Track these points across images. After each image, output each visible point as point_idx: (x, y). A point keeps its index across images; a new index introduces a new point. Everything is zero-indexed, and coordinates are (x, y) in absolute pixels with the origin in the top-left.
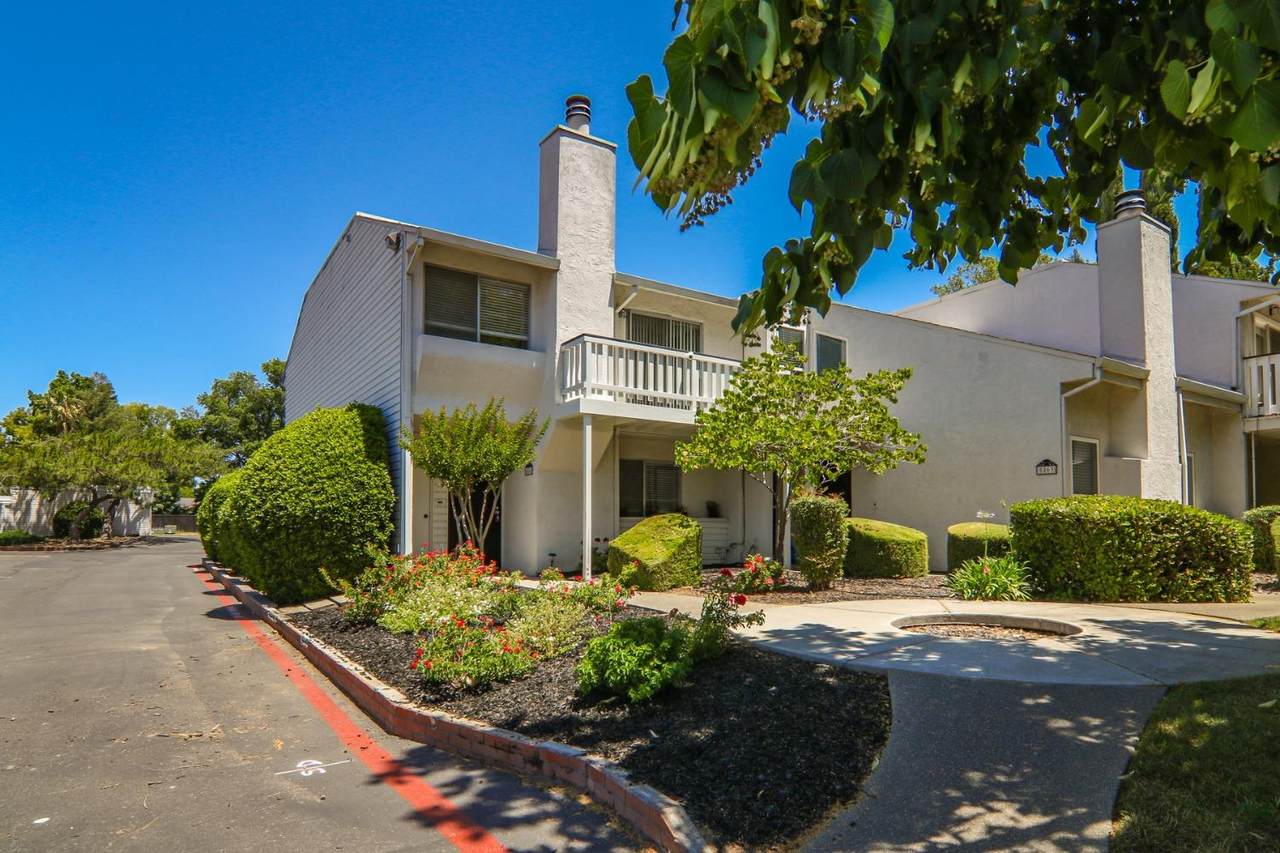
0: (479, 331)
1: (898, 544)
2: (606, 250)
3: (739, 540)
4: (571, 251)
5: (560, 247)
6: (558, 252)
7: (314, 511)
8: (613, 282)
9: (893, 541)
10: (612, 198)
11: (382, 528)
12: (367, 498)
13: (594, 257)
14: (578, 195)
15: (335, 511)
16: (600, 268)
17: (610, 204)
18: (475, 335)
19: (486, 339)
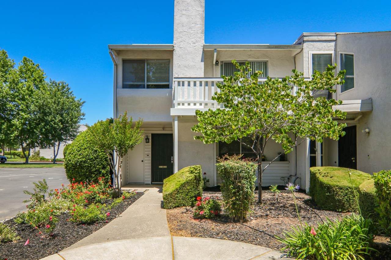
0: (146, 83)
1: (341, 189)
2: (199, 35)
3: (293, 174)
4: (180, 40)
5: (174, 39)
6: (174, 41)
7: (78, 161)
8: (203, 50)
9: (337, 186)
10: (203, 9)
11: (104, 168)
12: (97, 156)
13: (193, 40)
14: (184, 12)
15: (85, 162)
16: (196, 44)
17: (202, 13)
18: (144, 85)
19: (149, 87)
